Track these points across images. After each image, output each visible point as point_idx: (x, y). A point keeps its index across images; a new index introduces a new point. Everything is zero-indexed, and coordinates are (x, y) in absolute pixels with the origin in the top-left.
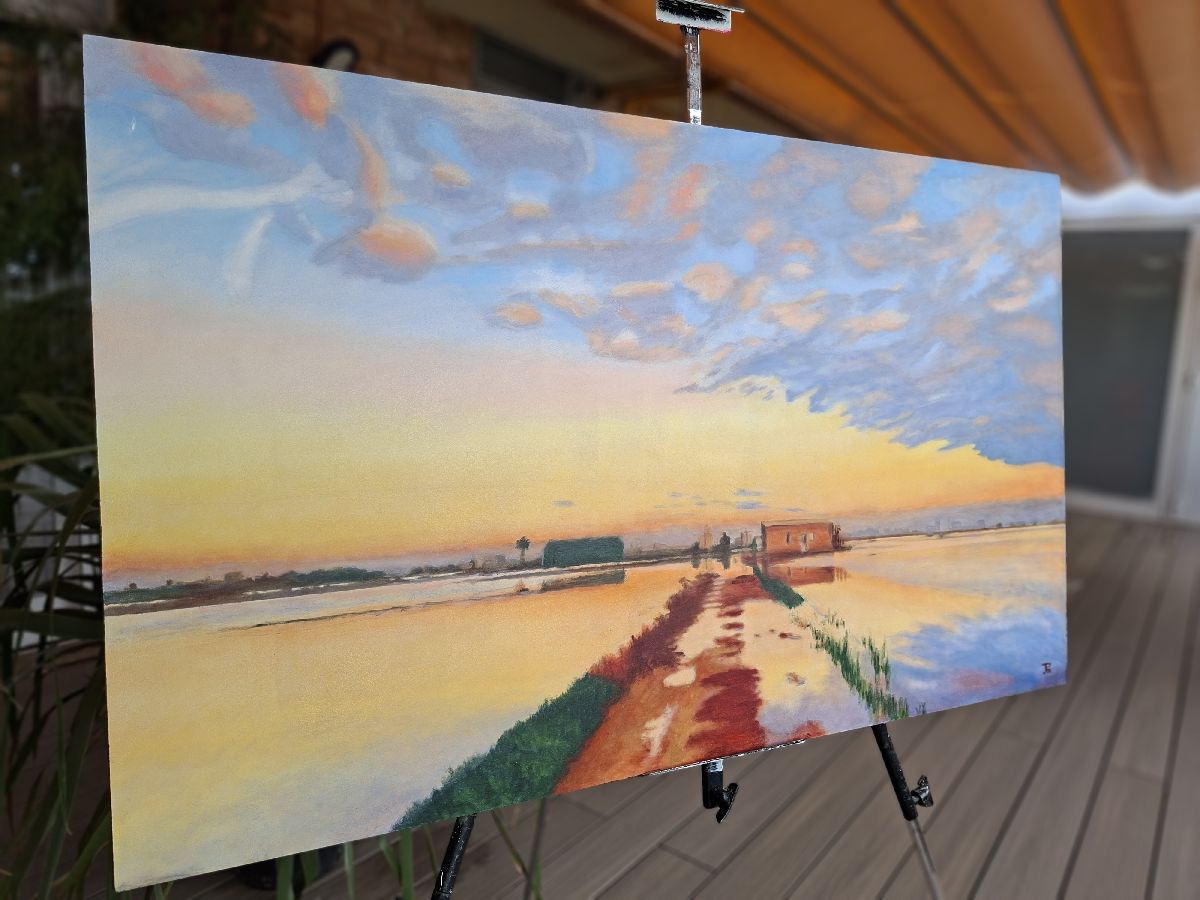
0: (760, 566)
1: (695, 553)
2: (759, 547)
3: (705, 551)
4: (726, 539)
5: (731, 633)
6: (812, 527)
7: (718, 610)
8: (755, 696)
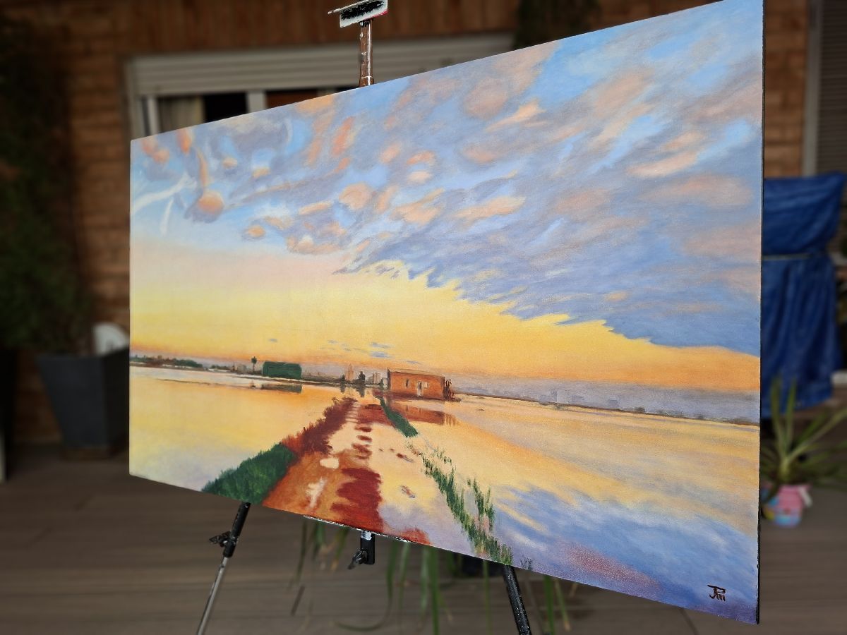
0: (385, 400)
1: (342, 382)
2: (385, 386)
3: (349, 382)
4: (362, 376)
5: (363, 443)
6: (427, 377)
7: (355, 424)
8: (377, 493)
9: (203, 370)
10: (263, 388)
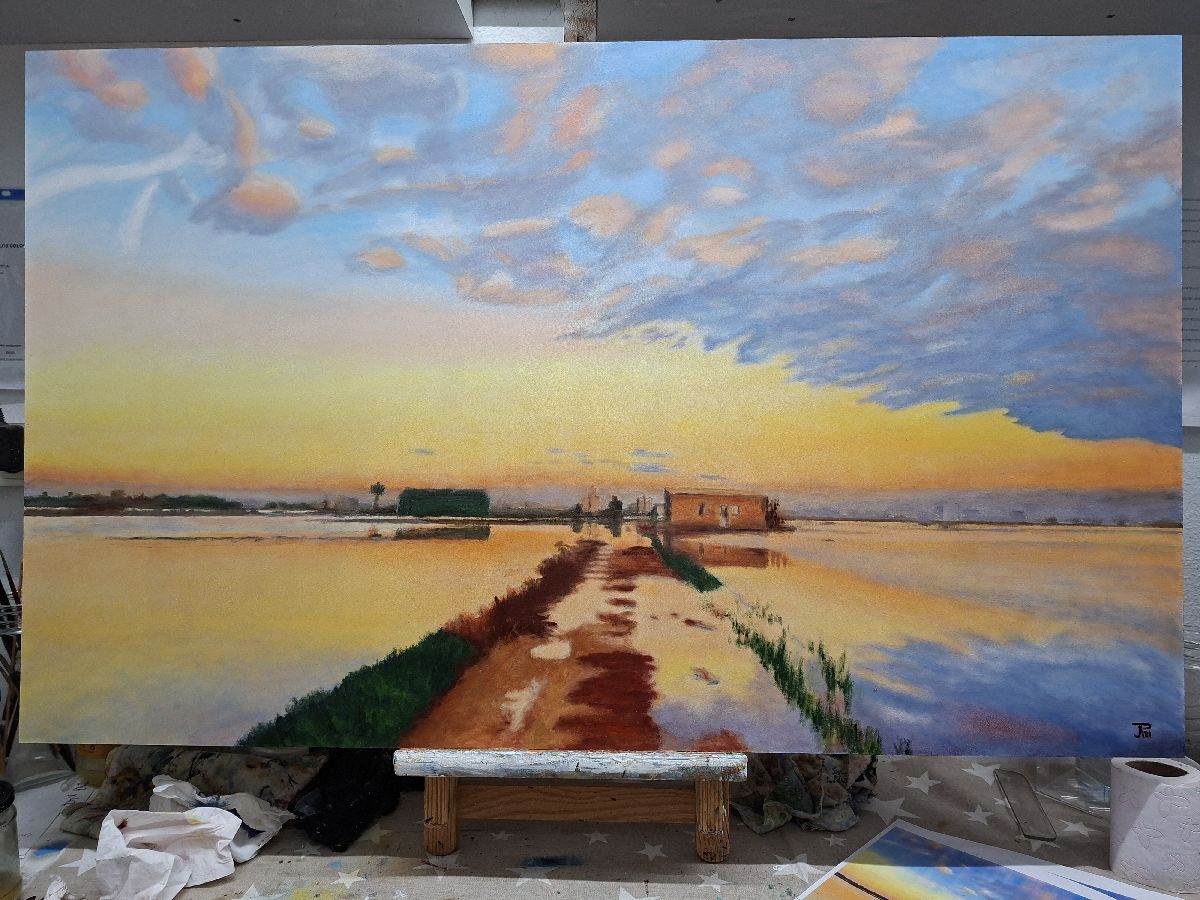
0: (661, 538)
1: (575, 516)
2: (661, 516)
3: (589, 515)
4: (616, 504)
5: (619, 610)
6: (737, 499)
7: (603, 582)
8: (649, 687)
9: (244, 513)
10: (400, 536)
